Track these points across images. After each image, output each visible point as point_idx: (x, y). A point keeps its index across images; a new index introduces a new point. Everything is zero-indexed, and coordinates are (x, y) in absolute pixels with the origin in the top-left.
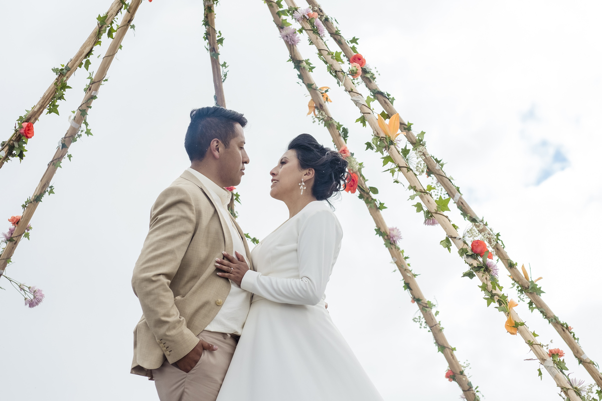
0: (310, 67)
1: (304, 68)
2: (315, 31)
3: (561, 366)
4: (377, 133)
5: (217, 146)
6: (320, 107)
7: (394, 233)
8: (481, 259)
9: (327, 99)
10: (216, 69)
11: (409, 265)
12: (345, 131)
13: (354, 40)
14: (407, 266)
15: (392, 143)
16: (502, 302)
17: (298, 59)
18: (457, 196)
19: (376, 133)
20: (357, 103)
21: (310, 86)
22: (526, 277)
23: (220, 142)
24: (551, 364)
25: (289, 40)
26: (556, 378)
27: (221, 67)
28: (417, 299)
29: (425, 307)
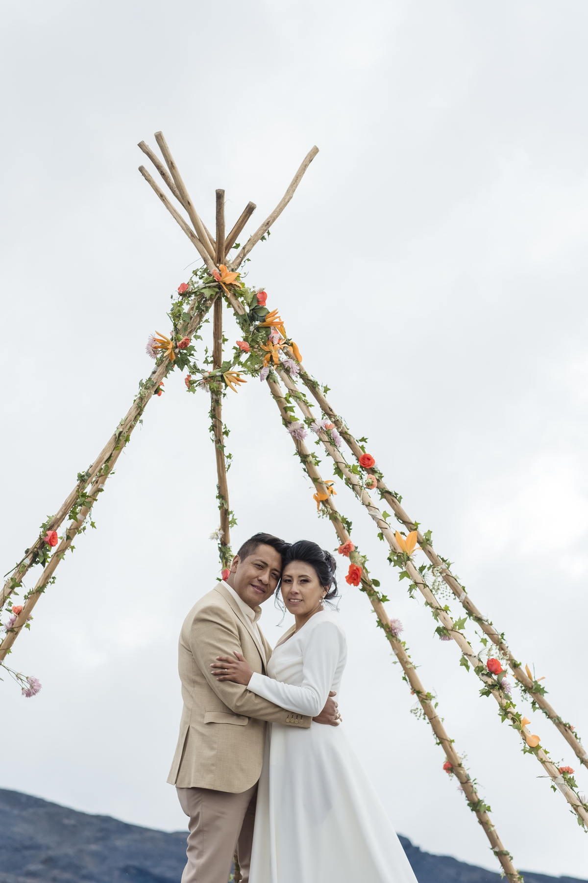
0: (317, 462)
1: (311, 462)
2: (333, 442)
3: (571, 783)
4: (394, 548)
6: (326, 502)
7: (396, 625)
8: (495, 677)
9: (332, 492)
10: (220, 460)
11: (409, 656)
12: (349, 524)
13: (363, 440)
14: (408, 657)
15: (408, 559)
16: (516, 720)
17: (305, 454)
18: (463, 595)
19: (393, 548)
20: (374, 517)
21: (316, 480)
22: (530, 677)
24: (562, 781)
25: (297, 435)
26: (566, 795)
27: (226, 458)
28: (417, 691)
29: (424, 699)
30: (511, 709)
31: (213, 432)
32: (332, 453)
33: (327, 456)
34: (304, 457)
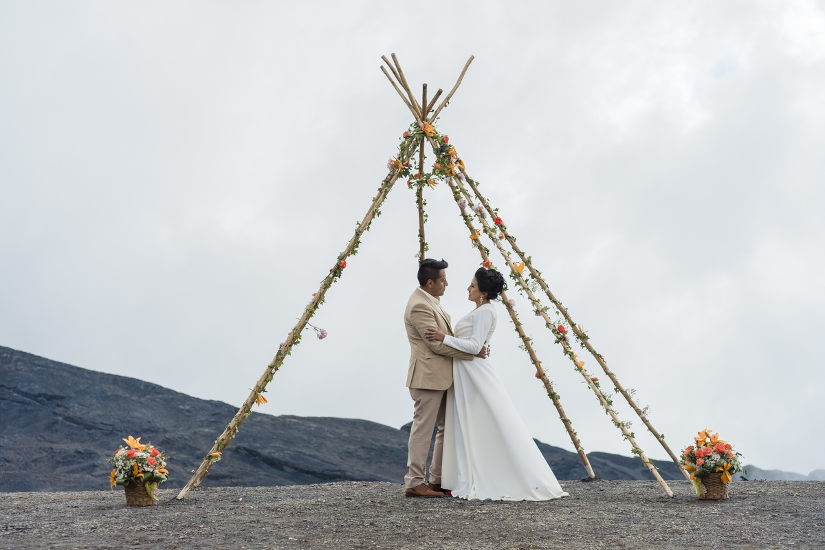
0: (471, 219)
1: (468, 219)
2: (482, 216)
3: (597, 385)
4: (513, 270)
6: (476, 240)
7: (512, 303)
8: (562, 334)
10: (421, 218)
12: (488, 251)
13: (497, 210)
15: (520, 276)
16: (572, 355)
18: (547, 289)
20: (503, 255)
21: (471, 229)
22: (581, 331)
24: (593, 384)
25: (462, 206)
26: (595, 391)
27: (424, 217)
28: (522, 336)
29: (526, 340)
30: (569, 349)
31: (418, 204)
34: (465, 217)
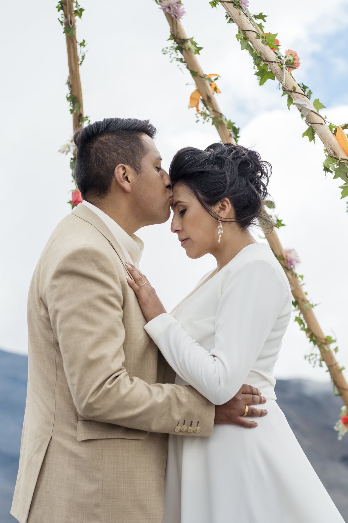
0: (196, 49)
1: (189, 49)
2: (237, 2)
4: (335, 153)
5: (124, 174)
6: (208, 101)
9: (216, 89)
10: (72, 49)
11: (306, 293)
14: (305, 295)
17: (182, 38)
19: (332, 152)
21: (195, 73)
23: (127, 167)
25: (172, 12)
27: (78, 46)
29: (323, 343)
31: (62, 12)
32: (236, 17)
33: (229, 22)
34: (181, 43)
